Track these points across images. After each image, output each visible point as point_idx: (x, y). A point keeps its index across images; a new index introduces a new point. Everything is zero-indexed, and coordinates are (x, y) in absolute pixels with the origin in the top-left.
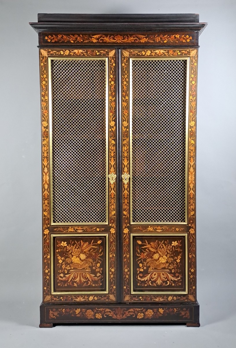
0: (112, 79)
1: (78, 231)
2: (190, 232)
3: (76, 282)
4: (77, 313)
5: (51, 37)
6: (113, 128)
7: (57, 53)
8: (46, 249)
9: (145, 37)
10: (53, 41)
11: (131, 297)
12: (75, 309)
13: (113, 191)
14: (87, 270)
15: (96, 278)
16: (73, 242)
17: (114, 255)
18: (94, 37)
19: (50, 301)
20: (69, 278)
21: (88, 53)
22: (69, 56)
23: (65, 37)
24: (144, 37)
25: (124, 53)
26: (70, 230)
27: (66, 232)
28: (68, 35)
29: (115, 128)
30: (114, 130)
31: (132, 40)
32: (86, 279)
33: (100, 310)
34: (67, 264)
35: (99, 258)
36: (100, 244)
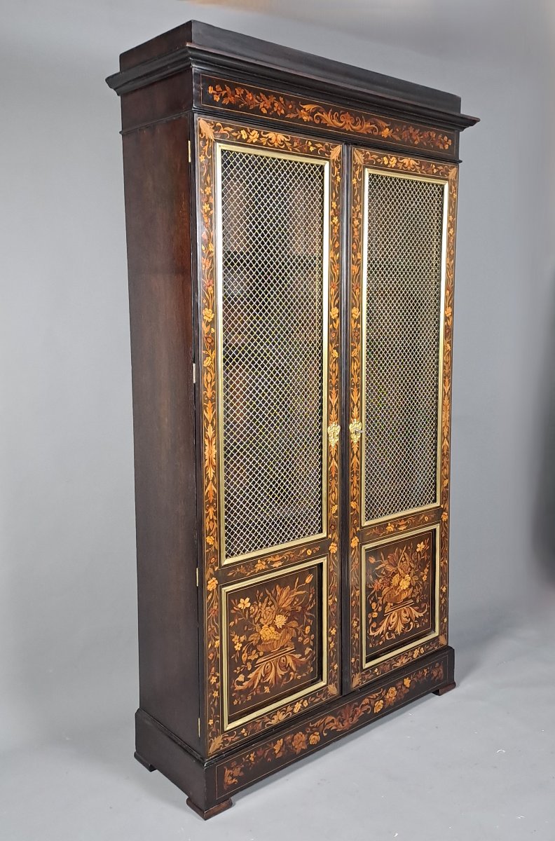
0: (334, 210)
1: (274, 566)
2: (442, 520)
3: (267, 684)
4: (276, 752)
5: (220, 89)
6: (336, 322)
7: (234, 134)
8: (213, 626)
9: (388, 127)
10: (225, 101)
11: (362, 675)
12: (272, 745)
13: (334, 463)
14: (288, 649)
15: (303, 659)
16: (262, 594)
17: (336, 600)
18: (305, 109)
19: (221, 749)
20: (254, 680)
21: (295, 144)
22: (258, 145)
23: (250, 96)
24: (387, 125)
25: (356, 156)
26: (260, 566)
27: (251, 574)
28: (256, 92)
29: (338, 321)
30: (336, 326)
31: (369, 128)
32: (287, 669)
33: (316, 724)
34: (251, 647)
35: (309, 614)
36: (310, 583)
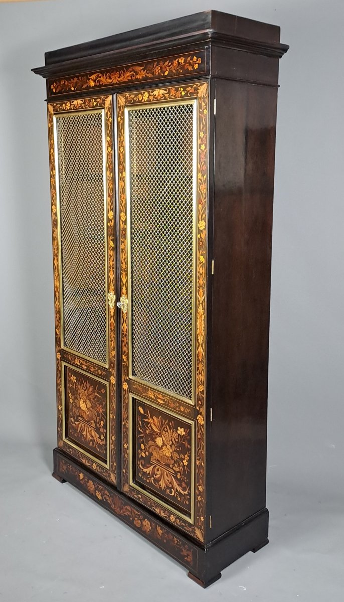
0: (109, 142)
1: (83, 366)
2: (197, 420)
3: (83, 436)
4: (80, 478)
5: (55, 84)
6: (111, 222)
7: (61, 108)
9: (142, 70)
10: (58, 90)
11: (130, 489)
12: (79, 472)
13: (112, 320)
15: (100, 441)
16: (81, 380)
17: (115, 417)
18: (91, 79)
19: (63, 449)
21: (86, 104)
22: (70, 110)
23: (66, 83)
25: (119, 100)
26: (77, 362)
28: (69, 79)
31: (129, 76)
33: (100, 487)
35: (103, 414)
